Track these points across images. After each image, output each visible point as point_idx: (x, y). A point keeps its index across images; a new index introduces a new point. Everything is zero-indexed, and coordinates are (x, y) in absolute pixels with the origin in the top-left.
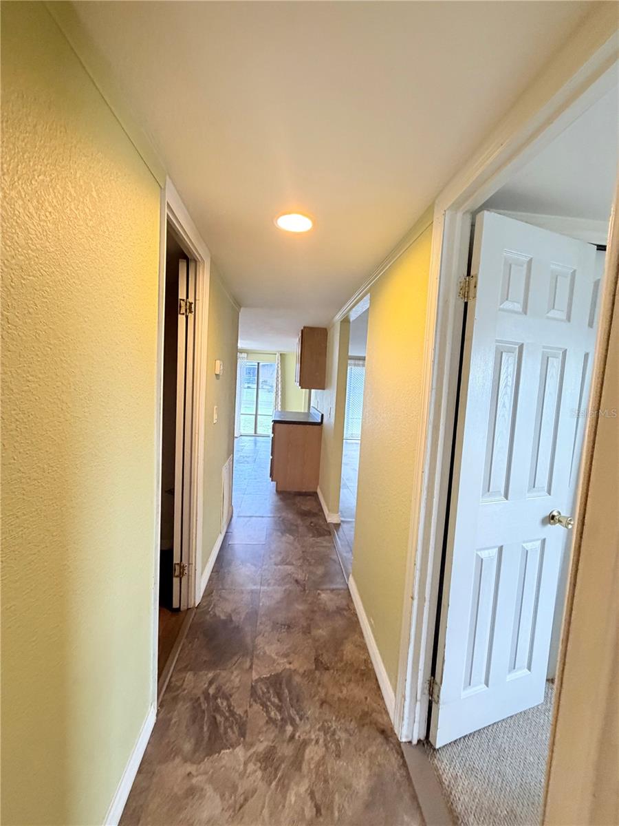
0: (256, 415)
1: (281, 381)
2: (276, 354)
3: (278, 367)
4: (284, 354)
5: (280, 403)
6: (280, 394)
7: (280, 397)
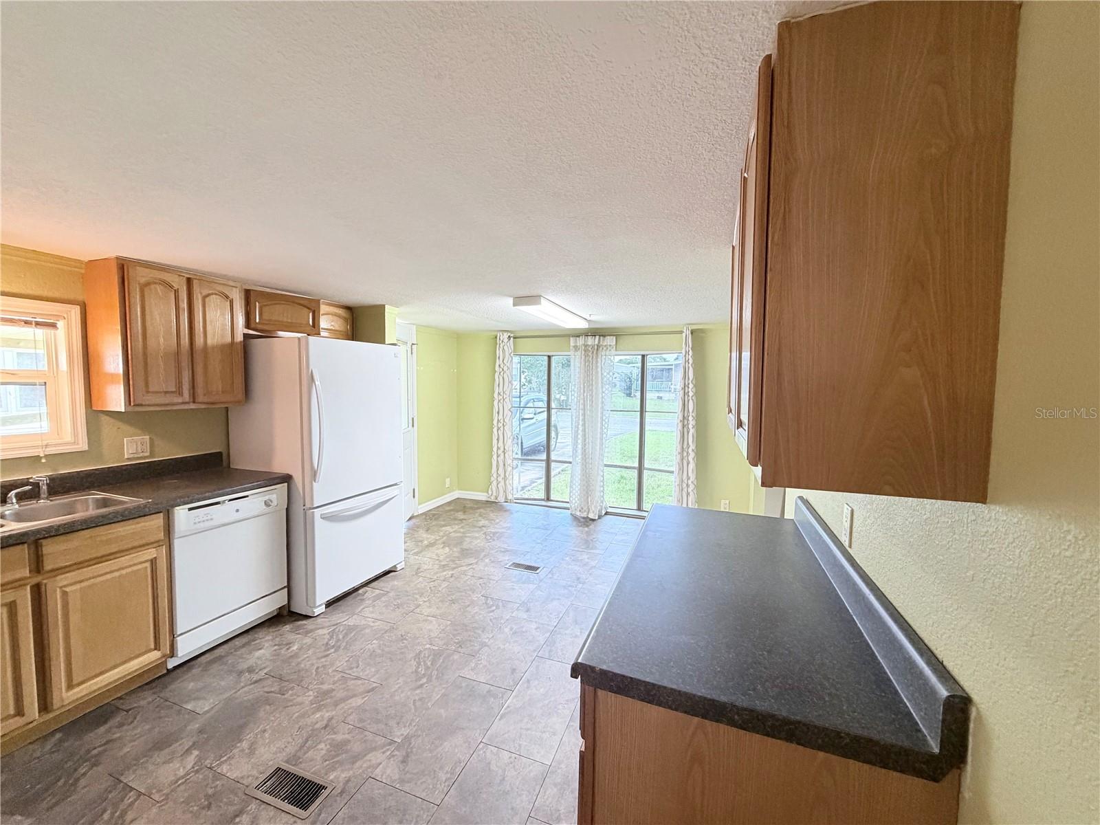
0: (640, 470)
1: (696, 394)
2: (681, 332)
3: (687, 361)
4: (702, 331)
5: (692, 447)
6: (692, 422)
7: (692, 431)
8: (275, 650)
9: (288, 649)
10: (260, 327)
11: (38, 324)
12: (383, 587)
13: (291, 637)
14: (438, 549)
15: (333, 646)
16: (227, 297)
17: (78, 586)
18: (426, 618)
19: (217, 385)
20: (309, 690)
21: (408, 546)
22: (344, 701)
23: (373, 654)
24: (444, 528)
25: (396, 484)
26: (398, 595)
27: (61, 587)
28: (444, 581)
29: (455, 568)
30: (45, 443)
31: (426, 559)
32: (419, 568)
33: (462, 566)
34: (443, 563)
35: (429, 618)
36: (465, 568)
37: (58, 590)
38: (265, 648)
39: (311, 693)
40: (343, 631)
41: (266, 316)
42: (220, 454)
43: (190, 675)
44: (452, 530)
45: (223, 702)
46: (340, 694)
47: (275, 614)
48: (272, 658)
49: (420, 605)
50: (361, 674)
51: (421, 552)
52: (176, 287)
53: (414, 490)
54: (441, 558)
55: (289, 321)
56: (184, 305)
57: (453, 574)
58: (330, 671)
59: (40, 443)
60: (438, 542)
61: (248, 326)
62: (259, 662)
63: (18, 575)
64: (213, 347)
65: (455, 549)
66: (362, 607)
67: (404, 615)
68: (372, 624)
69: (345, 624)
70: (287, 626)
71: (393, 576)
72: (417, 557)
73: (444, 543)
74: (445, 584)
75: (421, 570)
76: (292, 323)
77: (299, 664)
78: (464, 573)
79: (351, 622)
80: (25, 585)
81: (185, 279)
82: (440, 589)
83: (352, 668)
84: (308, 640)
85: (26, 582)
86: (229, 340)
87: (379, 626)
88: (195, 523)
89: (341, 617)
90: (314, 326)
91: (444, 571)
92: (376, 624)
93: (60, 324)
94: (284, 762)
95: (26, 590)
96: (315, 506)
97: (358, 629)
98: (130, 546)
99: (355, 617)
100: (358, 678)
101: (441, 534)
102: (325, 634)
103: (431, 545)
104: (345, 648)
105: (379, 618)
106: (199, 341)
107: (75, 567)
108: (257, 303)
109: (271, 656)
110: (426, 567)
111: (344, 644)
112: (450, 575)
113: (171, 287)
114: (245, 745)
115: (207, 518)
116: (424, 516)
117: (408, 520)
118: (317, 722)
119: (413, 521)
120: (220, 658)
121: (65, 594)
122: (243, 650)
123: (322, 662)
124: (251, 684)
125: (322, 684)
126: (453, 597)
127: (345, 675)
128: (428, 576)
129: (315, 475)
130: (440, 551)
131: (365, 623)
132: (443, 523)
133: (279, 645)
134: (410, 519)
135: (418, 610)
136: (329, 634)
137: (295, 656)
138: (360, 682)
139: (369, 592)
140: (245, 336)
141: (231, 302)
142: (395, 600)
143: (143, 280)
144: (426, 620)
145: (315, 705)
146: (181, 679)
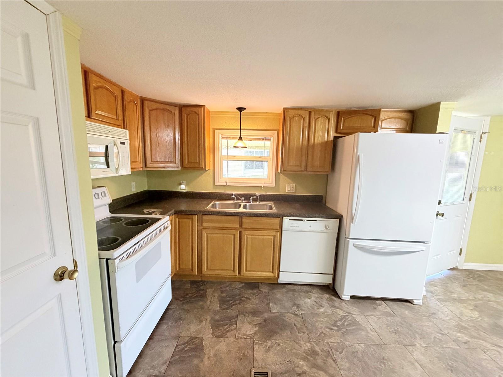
8: (313, 305)
9: (318, 308)
10: (343, 131)
11: (266, 139)
12: (395, 309)
13: (324, 302)
14: (466, 308)
15: (338, 326)
16: (327, 117)
17: (251, 236)
18: (413, 360)
19: (317, 163)
20: (309, 342)
21: (437, 290)
22: (318, 369)
23: (354, 353)
24: (484, 293)
25: (424, 242)
26: (402, 324)
27: (247, 235)
28: (454, 341)
29: (475, 337)
30: (264, 182)
31: (446, 310)
32: (434, 314)
33: (486, 341)
34: (463, 324)
35: (416, 364)
36: (488, 346)
37: (245, 235)
38: (311, 299)
39: (309, 345)
40: (350, 320)
41: (346, 125)
42: (322, 196)
43: (281, 290)
44: (493, 299)
45: (280, 313)
46: (319, 361)
47: (327, 284)
48: (309, 307)
49: (415, 345)
50: (339, 360)
51: (446, 301)
52: (303, 116)
53: (461, 250)
54: (464, 318)
55: (359, 125)
56: (307, 125)
57: (469, 342)
58: (326, 340)
59: (262, 182)
60: (469, 302)
61: (336, 132)
62: (304, 305)
63: (236, 226)
64: (317, 144)
65: (486, 319)
66: (371, 313)
67: (397, 343)
68: (369, 331)
69: (354, 318)
70: (327, 295)
71: (408, 306)
72: (438, 303)
73: (476, 306)
74: (453, 345)
75: (435, 316)
76: (360, 127)
77: (316, 321)
78: (485, 350)
79: (359, 319)
80: (238, 230)
81: (308, 112)
82: (444, 346)
83: (336, 350)
84: (329, 311)
85: (238, 229)
86: (326, 140)
87: (372, 335)
88: (291, 226)
89: (355, 311)
90: (374, 127)
91: (460, 332)
92: (373, 333)
93: (272, 139)
94: (271, 372)
95: (238, 231)
96: (350, 238)
97: (358, 327)
98: (266, 228)
99: (363, 317)
100: (335, 361)
101: (478, 296)
102: (339, 315)
103: (460, 300)
104: (343, 333)
105: (376, 330)
106: (312, 141)
107: (251, 229)
108: (342, 118)
109: (311, 307)
110: (442, 316)
111: (344, 330)
112: (464, 341)
113: (302, 117)
114: (269, 343)
115: (296, 226)
116: (468, 273)
117: (449, 269)
118: (298, 367)
119: (455, 272)
120: (294, 291)
121: (247, 238)
122: (304, 294)
123: (326, 331)
124: (293, 314)
125: (317, 344)
126: (455, 365)
127: (331, 352)
128: (440, 326)
129: (353, 219)
130: (467, 312)
131: (366, 326)
132: (486, 287)
133: (317, 303)
134: (452, 269)
135: (410, 348)
136: (342, 316)
137: (318, 315)
138: (334, 365)
139: (383, 307)
140: (335, 137)
141: (329, 120)
142: (397, 325)
143: (291, 116)
144: (413, 364)
145: (305, 355)
146: (279, 290)
